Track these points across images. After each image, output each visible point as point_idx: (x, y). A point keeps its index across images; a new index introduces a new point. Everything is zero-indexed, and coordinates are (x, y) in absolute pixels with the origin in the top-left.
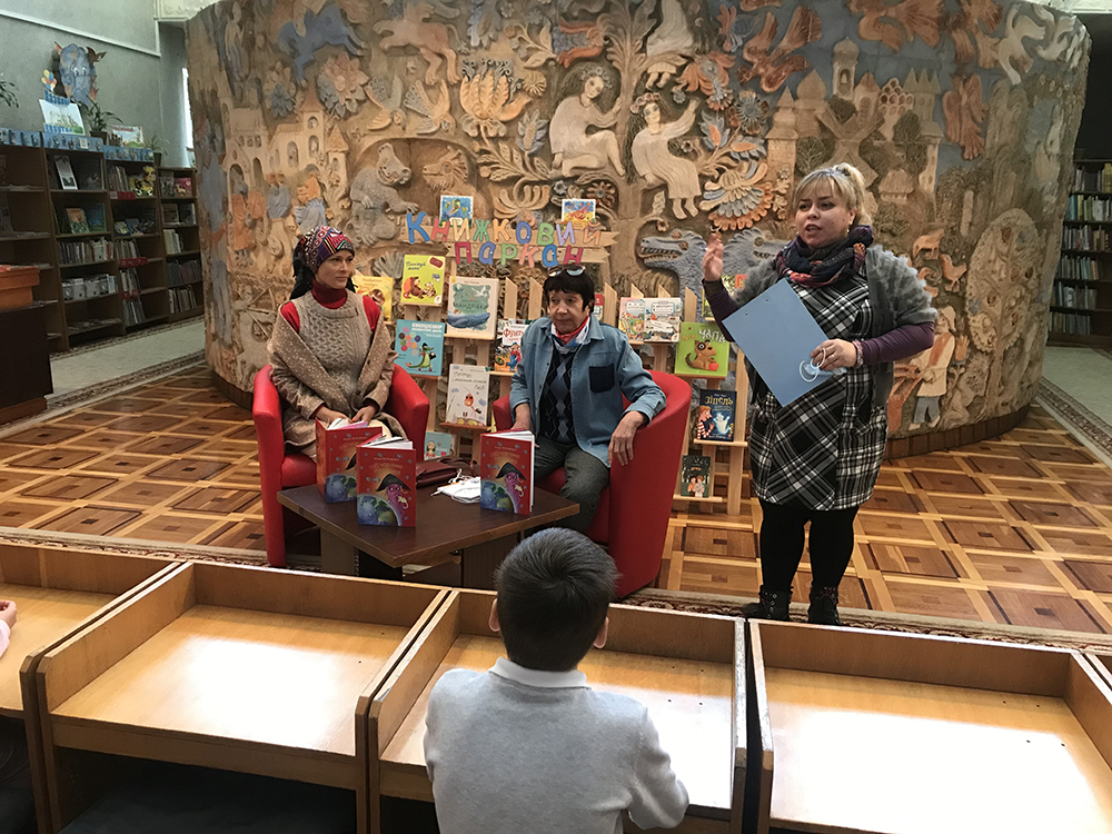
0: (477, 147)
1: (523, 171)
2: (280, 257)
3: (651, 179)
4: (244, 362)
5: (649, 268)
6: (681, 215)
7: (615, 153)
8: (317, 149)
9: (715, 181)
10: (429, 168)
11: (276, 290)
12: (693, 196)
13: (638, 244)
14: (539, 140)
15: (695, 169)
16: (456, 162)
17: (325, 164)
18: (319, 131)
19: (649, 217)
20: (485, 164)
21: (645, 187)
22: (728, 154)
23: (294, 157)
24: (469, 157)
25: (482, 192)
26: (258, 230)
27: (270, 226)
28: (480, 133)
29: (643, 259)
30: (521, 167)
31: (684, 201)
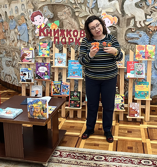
0: (74, 7)
1: (89, 14)
2: (13, 41)
3: (130, 15)
4: (3, 73)
5: (129, 43)
6: (139, 26)
7: (118, 7)
8: (24, 8)
9: (150, 15)
10: (59, 14)
11: (12, 51)
12: (143, 20)
13: (125, 35)
14: (94, 4)
15: (143, 12)
16: (68, 11)
17: (27, 12)
18: (24, 3)
19: (129, 27)
20: (77, 12)
21: (128, 18)
22: (154, 7)
23: (17, 11)
24: (72, 9)
25: (76, 20)
26: (7, 33)
27: (10, 32)
28: (75, 2)
29: (127, 40)
30: (89, 13)
31: (140, 22)
